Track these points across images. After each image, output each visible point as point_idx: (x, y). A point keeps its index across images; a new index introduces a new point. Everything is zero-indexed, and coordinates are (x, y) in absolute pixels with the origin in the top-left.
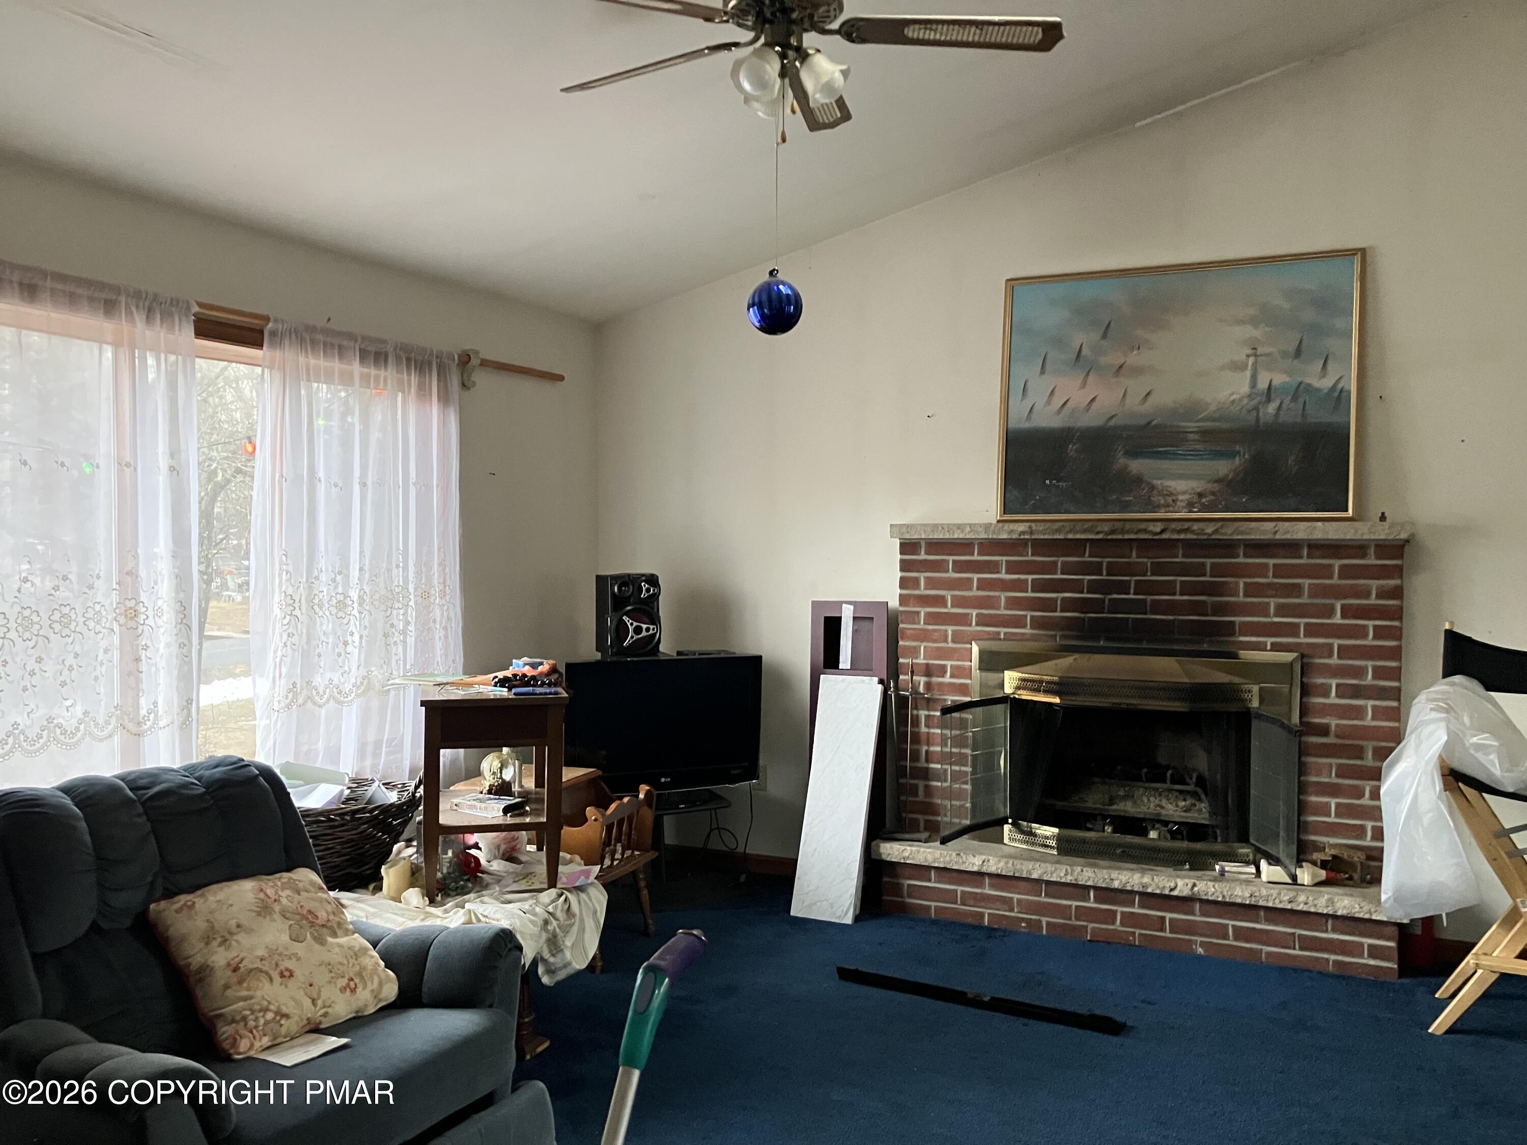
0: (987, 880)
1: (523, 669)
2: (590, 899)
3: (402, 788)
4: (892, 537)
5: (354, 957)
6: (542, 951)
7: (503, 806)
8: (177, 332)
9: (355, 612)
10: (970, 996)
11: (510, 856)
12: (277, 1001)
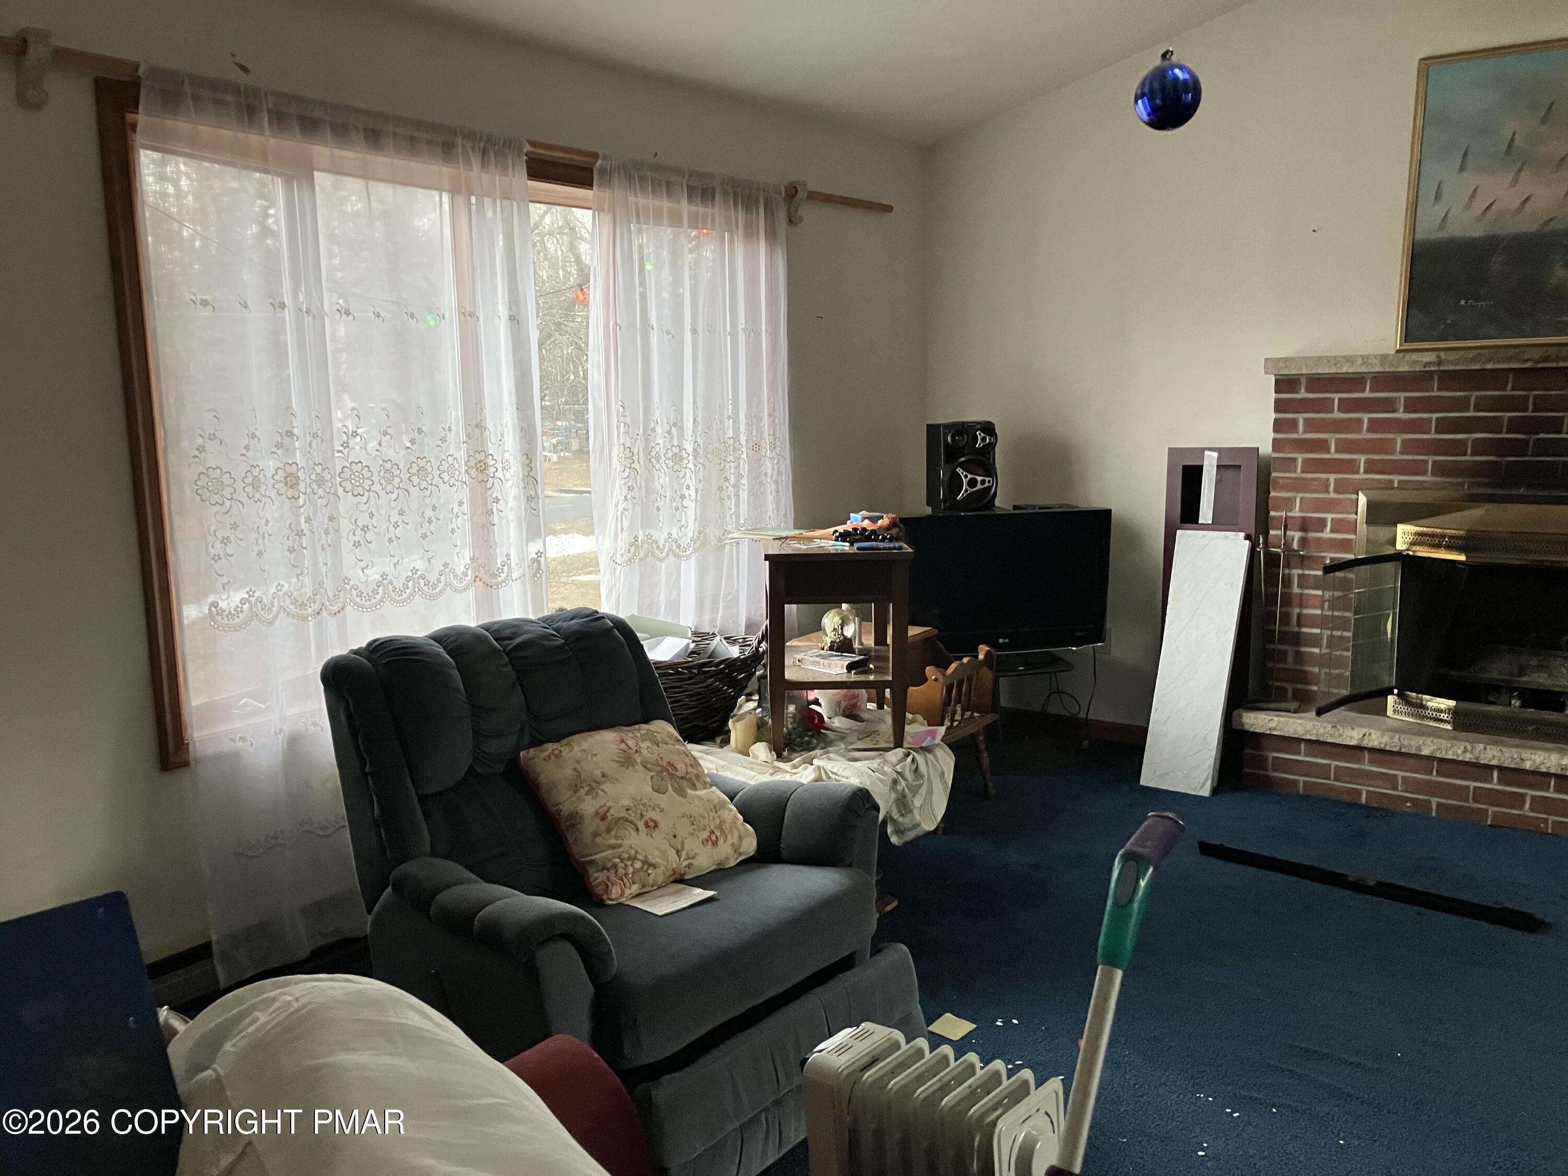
0: (1367, 756)
1: (861, 524)
2: (937, 760)
3: (743, 642)
4: (1266, 373)
5: (714, 811)
6: (891, 811)
7: (846, 663)
8: (511, 174)
9: (691, 465)
10: (1351, 879)
11: (851, 713)
12: (644, 850)
